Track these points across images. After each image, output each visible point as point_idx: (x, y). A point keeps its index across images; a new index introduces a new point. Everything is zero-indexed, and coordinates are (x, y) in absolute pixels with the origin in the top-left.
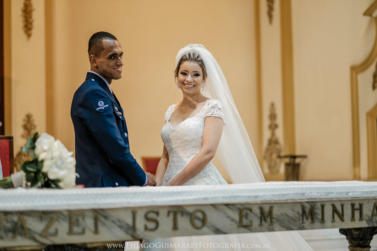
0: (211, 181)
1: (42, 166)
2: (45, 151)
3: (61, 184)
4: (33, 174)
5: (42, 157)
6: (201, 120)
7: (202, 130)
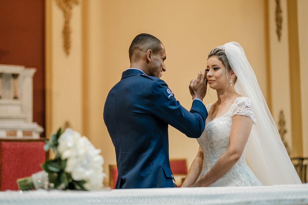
0: (241, 182)
1: (65, 166)
2: (69, 148)
3: (86, 186)
4: (56, 175)
5: (65, 155)
6: (229, 120)
7: (229, 130)
